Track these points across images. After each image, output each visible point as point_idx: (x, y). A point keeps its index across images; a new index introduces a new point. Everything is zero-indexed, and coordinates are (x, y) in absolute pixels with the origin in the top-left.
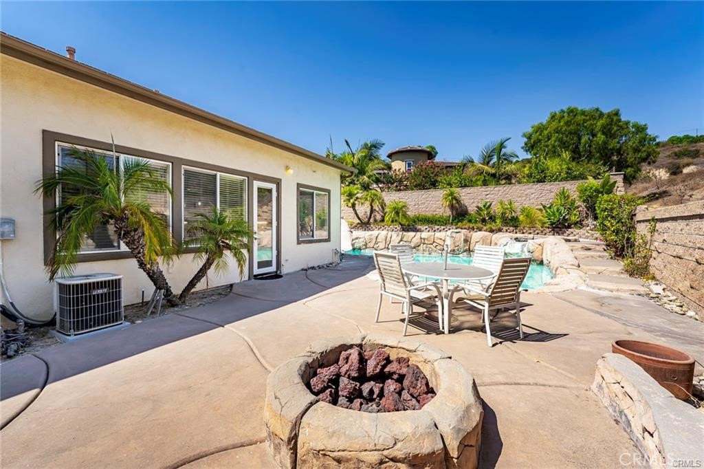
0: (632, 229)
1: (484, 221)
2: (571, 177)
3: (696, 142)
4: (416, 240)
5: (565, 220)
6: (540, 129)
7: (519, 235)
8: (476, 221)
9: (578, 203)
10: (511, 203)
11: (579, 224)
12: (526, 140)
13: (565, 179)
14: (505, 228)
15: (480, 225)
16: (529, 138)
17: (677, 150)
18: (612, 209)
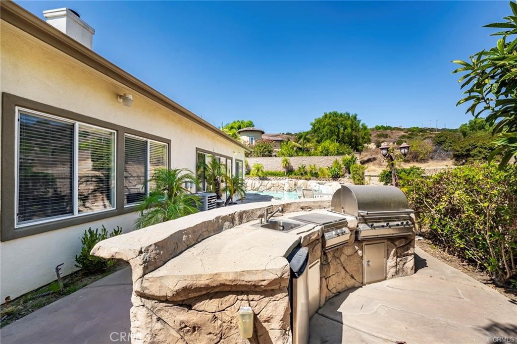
0: (363, 179)
1: (302, 174)
2: (339, 154)
3: (386, 130)
4: (269, 185)
5: (338, 174)
6: (319, 121)
7: (318, 181)
8: (298, 175)
9: (342, 166)
10: (314, 166)
11: (343, 176)
12: (312, 127)
13: (337, 155)
14: (312, 178)
15: (300, 176)
16: (314, 126)
17: (378, 133)
18: (356, 171)
